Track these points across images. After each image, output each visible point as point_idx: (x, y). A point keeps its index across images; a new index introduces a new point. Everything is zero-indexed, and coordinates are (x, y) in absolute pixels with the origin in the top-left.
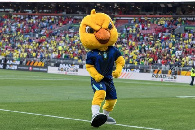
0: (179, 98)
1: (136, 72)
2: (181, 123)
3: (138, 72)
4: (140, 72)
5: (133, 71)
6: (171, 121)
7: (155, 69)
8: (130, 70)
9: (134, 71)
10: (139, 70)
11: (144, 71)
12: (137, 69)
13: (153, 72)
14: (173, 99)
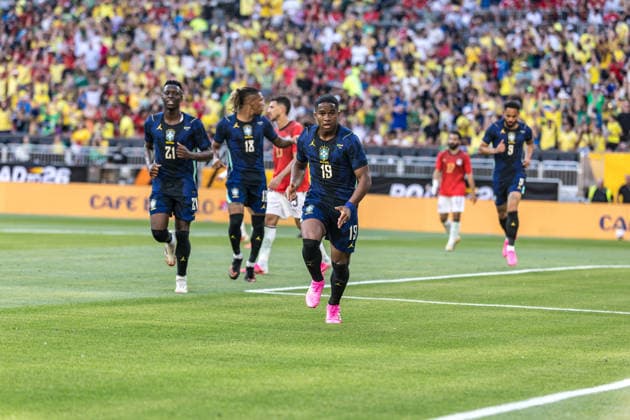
0: (260, 299)
1: (53, 180)
2: (281, 412)
3: (66, 179)
4: (73, 179)
5: (42, 175)
6: (233, 404)
7: (138, 166)
8: (29, 171)
9: (46, 178)
10: (67, 172)
11: (91, 177)
12: (58, 168)
13: (131, 180)
14: (234, 300)
